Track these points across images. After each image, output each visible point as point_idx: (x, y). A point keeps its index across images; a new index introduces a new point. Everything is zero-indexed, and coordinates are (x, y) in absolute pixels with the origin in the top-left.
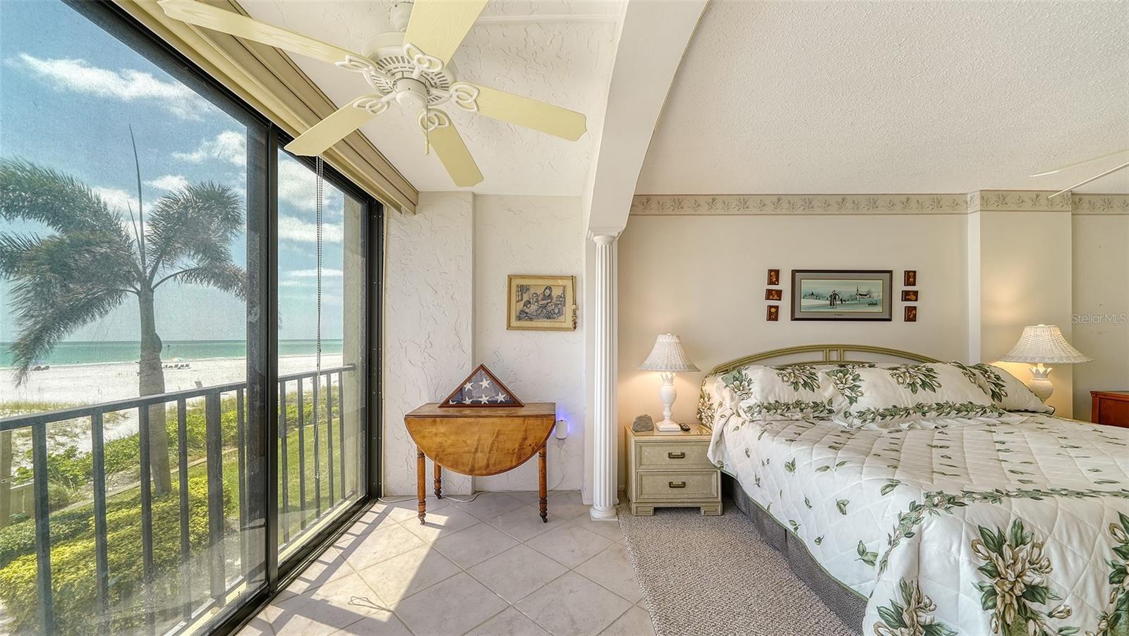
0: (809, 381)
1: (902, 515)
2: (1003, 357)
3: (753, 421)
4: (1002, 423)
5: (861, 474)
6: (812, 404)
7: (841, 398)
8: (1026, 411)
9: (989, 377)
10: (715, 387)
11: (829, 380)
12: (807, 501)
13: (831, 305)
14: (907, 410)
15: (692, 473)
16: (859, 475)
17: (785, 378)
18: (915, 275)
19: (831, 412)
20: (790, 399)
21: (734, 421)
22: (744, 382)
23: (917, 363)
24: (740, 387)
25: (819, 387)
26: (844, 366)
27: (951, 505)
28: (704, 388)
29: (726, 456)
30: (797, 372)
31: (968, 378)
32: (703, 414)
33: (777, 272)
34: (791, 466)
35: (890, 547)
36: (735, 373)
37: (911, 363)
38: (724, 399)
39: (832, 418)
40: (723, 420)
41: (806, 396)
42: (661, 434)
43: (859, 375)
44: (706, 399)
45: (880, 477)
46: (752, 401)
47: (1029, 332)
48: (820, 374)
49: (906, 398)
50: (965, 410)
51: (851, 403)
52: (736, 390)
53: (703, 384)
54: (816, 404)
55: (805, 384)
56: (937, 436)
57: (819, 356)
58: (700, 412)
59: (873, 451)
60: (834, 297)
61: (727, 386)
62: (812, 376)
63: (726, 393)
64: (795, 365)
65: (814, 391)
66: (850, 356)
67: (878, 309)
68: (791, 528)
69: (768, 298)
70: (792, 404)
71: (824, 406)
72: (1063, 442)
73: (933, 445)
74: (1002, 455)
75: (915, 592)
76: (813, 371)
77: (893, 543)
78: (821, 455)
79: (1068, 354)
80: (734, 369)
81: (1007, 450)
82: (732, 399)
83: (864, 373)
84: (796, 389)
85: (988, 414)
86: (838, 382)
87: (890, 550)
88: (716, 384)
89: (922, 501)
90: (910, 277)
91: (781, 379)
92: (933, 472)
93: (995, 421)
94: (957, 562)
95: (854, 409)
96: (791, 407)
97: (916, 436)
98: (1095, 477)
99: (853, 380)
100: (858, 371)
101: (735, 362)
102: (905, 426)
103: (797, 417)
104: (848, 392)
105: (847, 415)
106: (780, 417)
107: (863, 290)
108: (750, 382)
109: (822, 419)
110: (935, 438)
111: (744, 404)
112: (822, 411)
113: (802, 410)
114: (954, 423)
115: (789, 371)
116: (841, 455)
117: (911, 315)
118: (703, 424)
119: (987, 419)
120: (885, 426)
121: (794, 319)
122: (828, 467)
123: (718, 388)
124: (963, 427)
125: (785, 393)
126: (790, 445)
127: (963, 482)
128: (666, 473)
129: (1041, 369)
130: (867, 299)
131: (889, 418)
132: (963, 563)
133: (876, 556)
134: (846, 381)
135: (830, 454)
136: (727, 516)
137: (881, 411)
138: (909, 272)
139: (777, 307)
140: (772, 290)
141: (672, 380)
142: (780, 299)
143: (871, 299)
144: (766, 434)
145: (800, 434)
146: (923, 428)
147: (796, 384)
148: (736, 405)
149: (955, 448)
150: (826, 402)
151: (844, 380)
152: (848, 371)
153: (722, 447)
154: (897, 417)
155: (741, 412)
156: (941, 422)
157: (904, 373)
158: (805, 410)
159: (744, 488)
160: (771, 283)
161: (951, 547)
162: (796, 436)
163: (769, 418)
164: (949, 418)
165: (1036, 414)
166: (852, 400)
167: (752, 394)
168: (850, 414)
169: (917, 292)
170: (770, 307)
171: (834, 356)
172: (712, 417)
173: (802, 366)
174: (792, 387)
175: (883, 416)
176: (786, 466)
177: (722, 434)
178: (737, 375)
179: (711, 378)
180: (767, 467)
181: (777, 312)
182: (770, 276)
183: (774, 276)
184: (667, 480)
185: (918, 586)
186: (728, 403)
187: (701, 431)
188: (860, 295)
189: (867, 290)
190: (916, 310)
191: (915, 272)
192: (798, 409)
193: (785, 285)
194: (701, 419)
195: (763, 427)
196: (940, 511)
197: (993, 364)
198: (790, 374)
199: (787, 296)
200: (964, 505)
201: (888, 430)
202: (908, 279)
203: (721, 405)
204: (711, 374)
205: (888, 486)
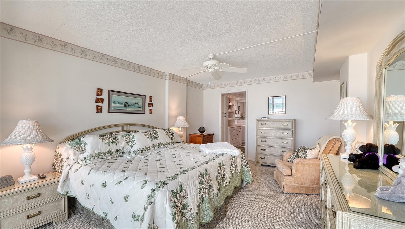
0: (115, 140)
1: (149, 195)
2: (173, 126)
3: (86, 165)
4: (174, 147)
5: (134, 181)
6: (116, 151)
7: (127, 146)
8: (178, 142)
9: (171, 133)
10: (64, 149)
11: (123, 139)
12: (111, 201)
13: (124, 107)
14: (149, 148)
15: (46, 204)
16: (133, 182)
17: (104, 141)
18: (152, 98)
19: (123, 153)
20: (106, 150)
21: (76, 166)
22: (82, 145)
23: (152, 129)
24: (80, 148)
25: (119, 143)
26: (129, 132)
27: (164, 185)
28: (57, 151)
29: (70, 187)
30: (109, 137)
31: (166, 134)
32: (56, 165)
33: (101, 90)
34: (104, 185)
35: (144, 211)
36: (77, 140)
37: (151, 129)
38: (69, 155)
39: (124, 155)
40: (69, 167)
41: (113, 147)
42: (21, 185)
43: (134, 136)
44: (59, 156)
45: (141, 181)
46: (86, 154)
47: (179, 118)
48: (119, 137)
49: (149, 143)
50: (165, 145)
51: (131, 148)
52: (77, 149)
53: (57, 148)
54: (117, 151)
55: (113, 142)
56: (158, 156)
57: (119, 129)
58: (54, 165)
59: (139, 168)
60: (125, 103)
61: (72, 148)
62: (116, 138)
63: (71, 152)
64: (109, 133)
65: (116, 145)
66: (132, 128)
67: (141, 109)
68: (104, 216)
69: (97, 102)
70: (107, 152)
71: (121, 151)
72: (187, 151)
73: (157, 160)
74: (175, 159)
75: (153, 226)
76: (117, 135)
77: (145, 209)
78: (119, 176)
79: (185, 125)
80: (77, 138)
81: (176, 157)
82: (75, 154)
83: (136, 135)
84: (109, 145)
85: (171, 145)
86: (126, 139)
87: (144, 212)
88: (65, 148)
89: (155, 187)
90: (151, 98)
91: (101, 141)
92: (158, 172)
93: (172, 147)
94: (166, 207)
95: (132, 150)
96: (106, 154)
97: (152, 157)
98: (194, 161)
99: (132, 138)
100: (134, 134)
101: (78, 134)
102: (149, 154)
103: (109, 158)
104: (130, 143)
105: (130, 153)
106: (100, 160)
107: (136, 102)
108: (85, 144)
109: (120, 156)
110: (158, 157)
111: (81, 157)
112: (120, 153)
113: (111, 154)
114: (162, 150)
115: (105, 137)
116: (127, 173)
117: (151, 112)
118: (56, 171)
119: (170, 147)
120: (143, 155)
121: (109, 112)
122: (121, 181)
123: (66, 150)
124: (165, 151)
125: (103, 147)
126: (104, 174)
127: (166, 174)
128: (24, 211)
129: (181, 129)
130: (137, 106)
131: (144, 152)
132: (167, 207)
133: (139, 216)
134: (129, 139)
135: (122, 174)
136: (71, 219)
137: (141, 149)
138: (150, 96)
139: (101, 107)
140: (99, 98)
141: (31, 149)
142: (103, 103)
143: (138, 106)
144: (92, 171)
145: (109, 167)
146: (154, 154)
147: (108, 143)
148: (77, 158)
149: (163, 160)
150: (121, 149)
151: (129, 138)
152: (130, 134)
153: (68, 183)
154: (147, 151)
155: (80, 161)
156: (159, 150)
157: (149, 134)
158: (112, 154)
159: (80, 202)
160: (98, 95)
161: (164, 202)
162: (107, 168)
163: (95, 161)
164: (161, 148)
165: (180, 143)
166: (132, 147)
167: (86, 150)
168: (131, 152)
169: (153, 104)
170: (98, 106)
171: (125, 128)
172: (62, 166)
173: (112, 133)
174: (107, 144)
175: (142, 151)
176: (102, 185)
177: (68, 175)
178: (78, 141)
179: (63, 144)
180: (93, 188)
181: (101, 109)
182: (98, 91)
183: (100, 92)
184: (25, 215)
185: (154, 224)
186: (72, 157)
187: (55, 175)
188: (135, 103)
189: (137, 102)
190: (152, 110)
191: (152, 97)
192: (110, 154)
193: (105, 96)
194: (55, 168)
195: (91, 167)
196: (161, 189)
197: (171, 128)
198: (106, 138)
199: (106, 101)
200: (168, 183)
201: (144, 157)
202: (150, 99)
203: (68, 159)
204: (63, 142)
205: (144, 184)
